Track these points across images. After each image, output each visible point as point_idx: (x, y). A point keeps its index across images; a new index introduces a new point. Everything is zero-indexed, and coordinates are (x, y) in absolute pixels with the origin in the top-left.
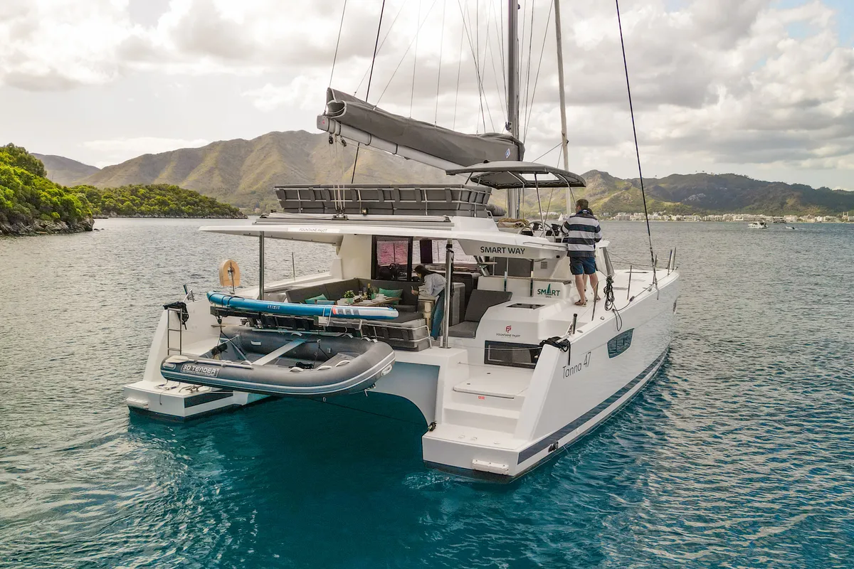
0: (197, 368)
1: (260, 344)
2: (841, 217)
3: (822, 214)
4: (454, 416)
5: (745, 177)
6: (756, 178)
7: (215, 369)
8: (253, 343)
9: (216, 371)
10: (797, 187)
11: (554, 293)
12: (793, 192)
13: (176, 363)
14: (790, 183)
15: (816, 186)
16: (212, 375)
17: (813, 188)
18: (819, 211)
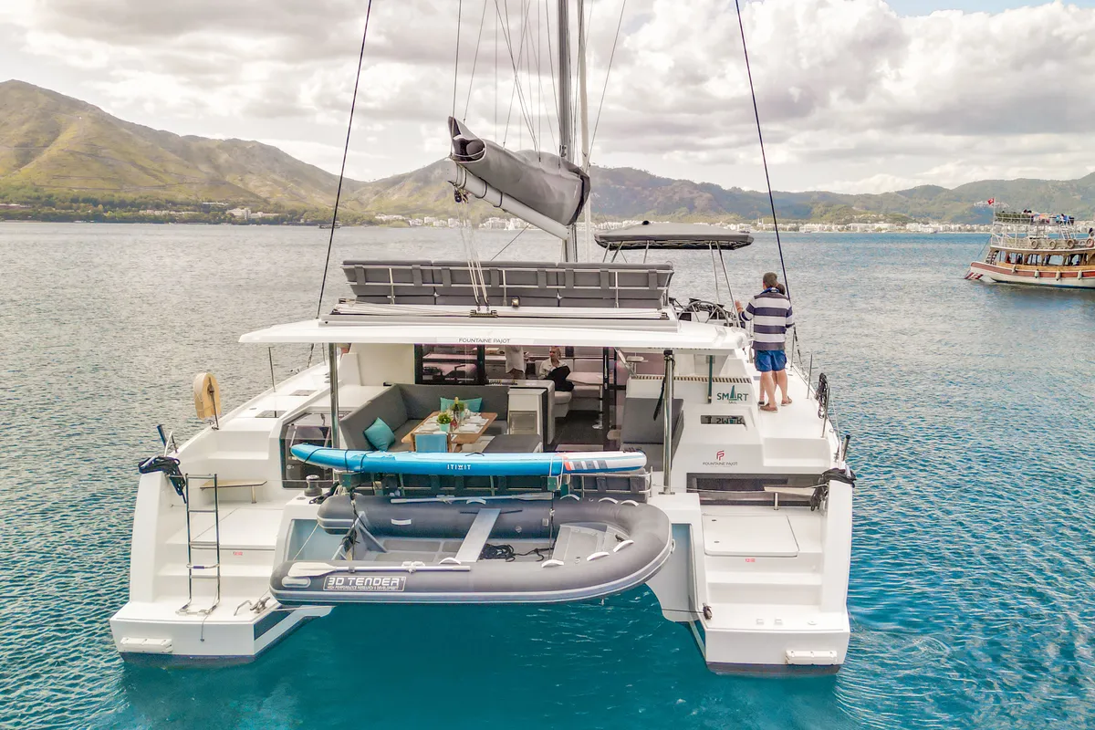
0: (359, 580)
1: (408, 522)
2: (755, 225)
3: (736, 222)
4: (728, 592)
5: (645, 173)
6: (658, 175)
7: (396, 579)
8: (394, 522)
9: (401, 582)
10: (706, 187)
11: (740, 397)
12: (701, 193)
13: (311, 577)
14: (697, 182)
15: (726, 186)
16: (393, 588)
17: (723, 188)
18: (732, 217)
